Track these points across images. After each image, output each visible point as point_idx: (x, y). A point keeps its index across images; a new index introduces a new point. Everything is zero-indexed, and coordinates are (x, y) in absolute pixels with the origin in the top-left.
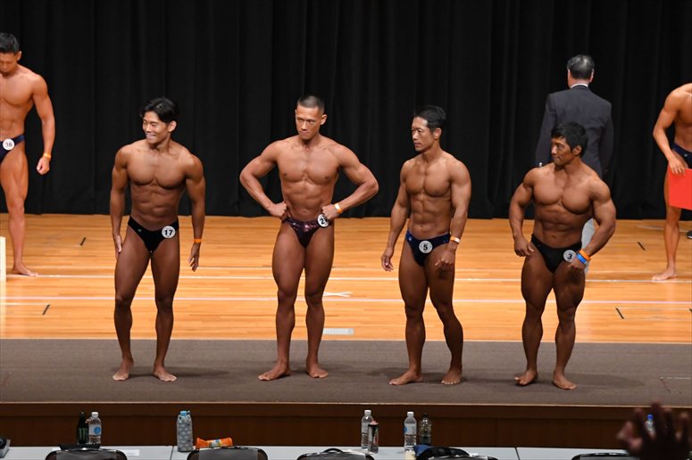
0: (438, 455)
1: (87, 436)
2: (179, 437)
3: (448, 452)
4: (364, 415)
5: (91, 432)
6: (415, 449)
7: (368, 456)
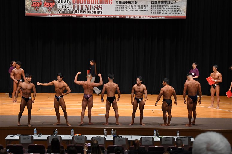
0: (117, 137)
1: (55, 133)
2: (71, 134)
3: (119, 137)
4: (104, 130)
5: (56, 133)
6: (113, 136)
7: (104, 137)
